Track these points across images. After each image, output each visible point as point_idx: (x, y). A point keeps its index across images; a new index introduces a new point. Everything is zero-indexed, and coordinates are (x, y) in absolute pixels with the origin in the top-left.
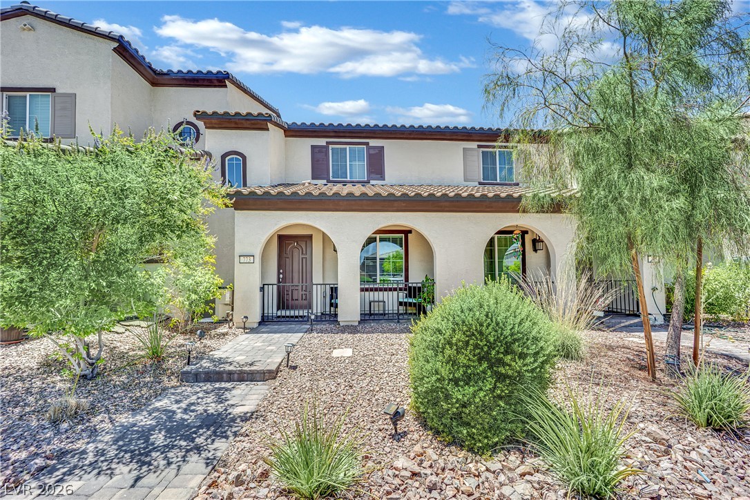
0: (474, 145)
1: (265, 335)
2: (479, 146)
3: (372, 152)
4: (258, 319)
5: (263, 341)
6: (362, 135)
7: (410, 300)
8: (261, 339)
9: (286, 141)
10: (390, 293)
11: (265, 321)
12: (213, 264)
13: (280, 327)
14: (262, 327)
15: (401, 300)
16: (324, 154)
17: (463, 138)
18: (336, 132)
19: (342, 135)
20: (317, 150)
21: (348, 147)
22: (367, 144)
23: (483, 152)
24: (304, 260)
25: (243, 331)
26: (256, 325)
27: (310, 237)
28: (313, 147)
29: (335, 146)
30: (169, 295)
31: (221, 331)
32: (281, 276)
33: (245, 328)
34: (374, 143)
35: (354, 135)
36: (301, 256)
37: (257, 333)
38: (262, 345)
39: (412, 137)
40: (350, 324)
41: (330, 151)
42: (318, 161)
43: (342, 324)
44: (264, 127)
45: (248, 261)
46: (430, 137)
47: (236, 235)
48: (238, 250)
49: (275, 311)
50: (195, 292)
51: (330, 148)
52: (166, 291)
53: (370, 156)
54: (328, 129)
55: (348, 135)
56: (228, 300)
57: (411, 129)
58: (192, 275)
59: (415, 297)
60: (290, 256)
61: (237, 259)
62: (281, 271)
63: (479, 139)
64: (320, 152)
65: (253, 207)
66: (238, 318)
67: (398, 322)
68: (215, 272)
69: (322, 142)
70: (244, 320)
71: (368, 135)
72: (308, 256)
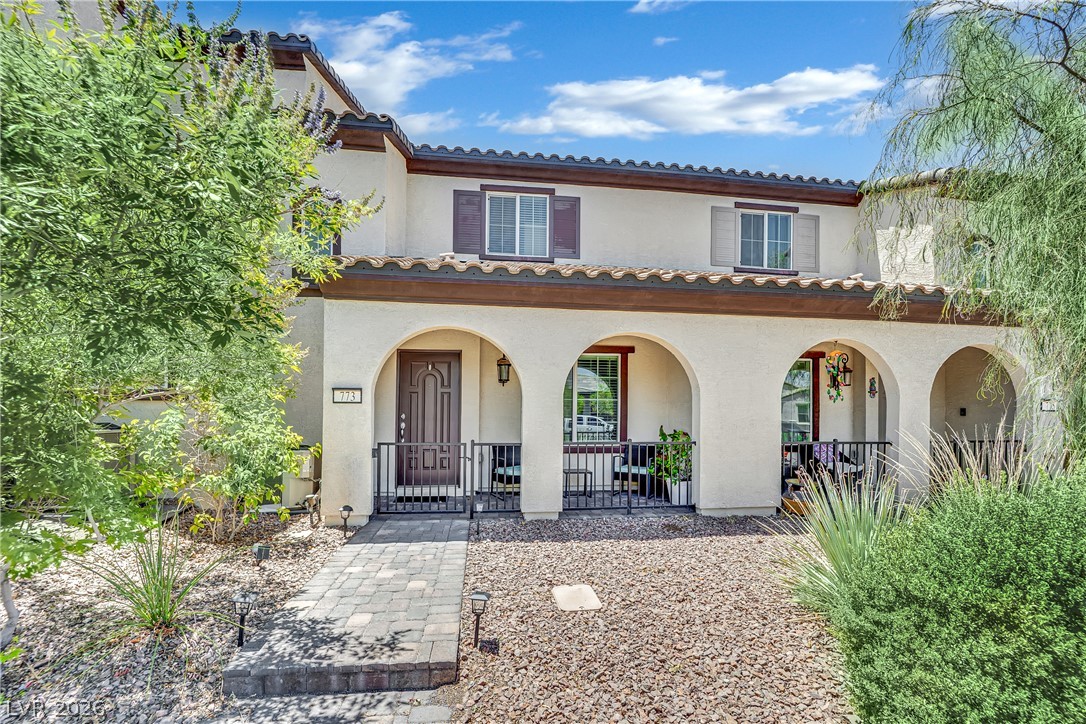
0: (728, 202)
1: (392, 547)
2: (738, 205)
3: (559, 206)
4: (369, 509)
5: (394, 566)
6: (543, 175)
7: (634, 470)
8: (387, 559)
9: (409, 180)
10: (599, 456)
11: (382, 510)
12: (279, 405)
13: (412, 523)
14: (377, 524)
15: (617, 470)
16: (475, 207)
17: (714, 189)
18: (498, 166)
19: (508, 172)
20: (463, 199)
21: (518, 196)
22: (551, 192)
23: (743, 215)
24: (446, 396)
25: (341, 533)
26: (364, 521)
27: (458, 355)
28: (458, 194)
29: (496, 193)
30: (188, 469)
31: (297, 535)
32: (403, 425)
33: (344, 528)
34: (563, 190)
35: (530, 174)
36: (440, 390)
37: (372, 540)
38: (396, 577)
39: (629, 182)
40: (544, 517)
41: (488, 202)
42: (465, 219)
43: (528, 518)
44: (377, 144)
45: (351, 399)
46: (658, 184)
47: (326, 347)
48: (331, 376)
49: (392, 488)
50: (244, 462)
51: (487, 197)
52: (185, 460)
53: (556, 215)
54: (486, 160)
55: (519, 173)
56: (307, 470)
57: (628, 168)
58: (238, 426)
59: (643, 464)
60: (420, 390)
61: (327, 395)
62: (403, 416)
63: (738, 191)
64: (469, 203)
65: (363, 293)
66: (330, 508)
67: (629, 513)
68: (287, 420)
69: (472, 185)
70: (345, 513)
71: (554, 176)
72: (453, 390)
